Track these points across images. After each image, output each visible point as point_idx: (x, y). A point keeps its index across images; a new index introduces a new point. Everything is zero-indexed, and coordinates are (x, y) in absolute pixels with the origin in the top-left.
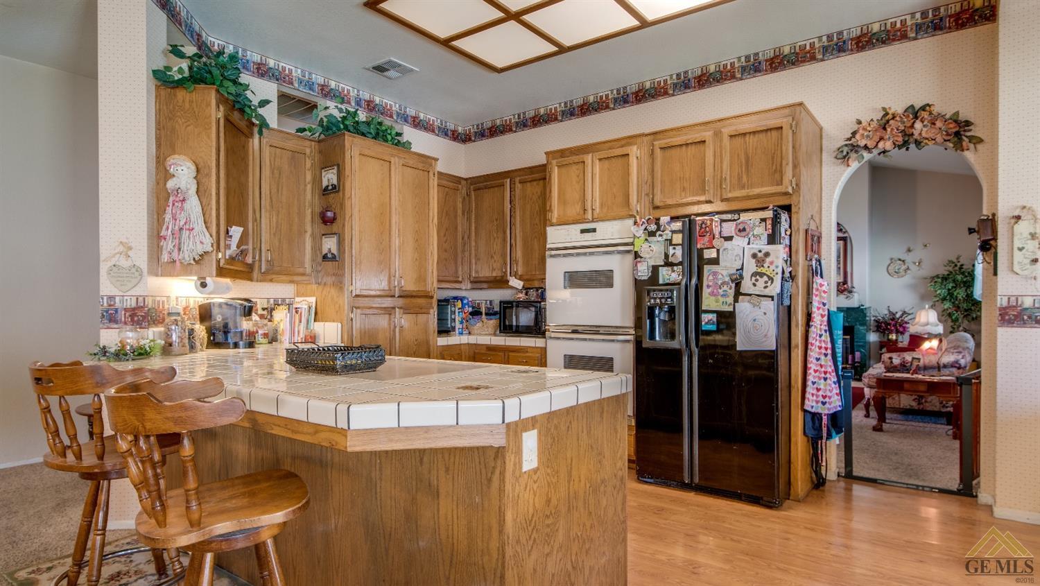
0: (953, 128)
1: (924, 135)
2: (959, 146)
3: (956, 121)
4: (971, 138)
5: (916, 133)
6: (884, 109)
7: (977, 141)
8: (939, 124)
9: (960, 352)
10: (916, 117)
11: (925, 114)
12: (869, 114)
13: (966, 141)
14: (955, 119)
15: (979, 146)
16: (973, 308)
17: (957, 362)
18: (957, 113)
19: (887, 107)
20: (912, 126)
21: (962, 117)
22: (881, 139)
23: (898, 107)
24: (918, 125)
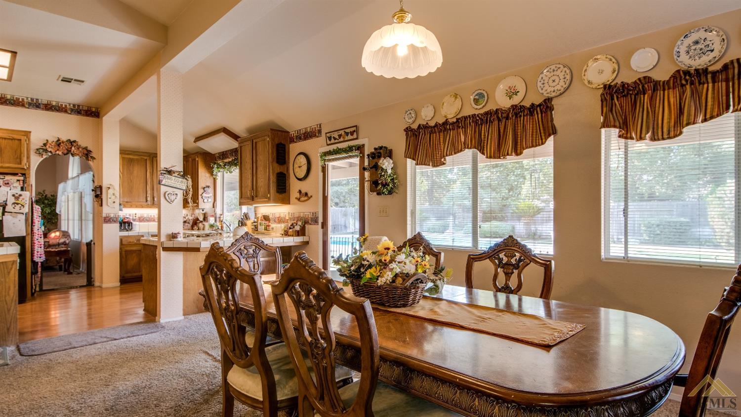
0: (85, 152)
1: (75, 152)
2: (87, 159)
3: (86, 150)
4: (92, 157)
5: (72, 151)
6: (58, 138)
7: (94, 158)
8: (80, 149)
9: (66, 238)
10: (72, 145)
11: (75, 144)
12: (52, 139)
13: (90, 158)
14: (86, 148)
15: (94, 160)
16: (53, 218)
17: (65, 242)
18: (87, 147)
19: (60, 137)
20: (71, 148)
21: (89, 149)
22: (58, 150)
23: (64, 138)
24: (73, 148)
